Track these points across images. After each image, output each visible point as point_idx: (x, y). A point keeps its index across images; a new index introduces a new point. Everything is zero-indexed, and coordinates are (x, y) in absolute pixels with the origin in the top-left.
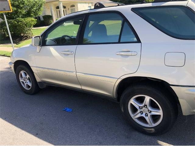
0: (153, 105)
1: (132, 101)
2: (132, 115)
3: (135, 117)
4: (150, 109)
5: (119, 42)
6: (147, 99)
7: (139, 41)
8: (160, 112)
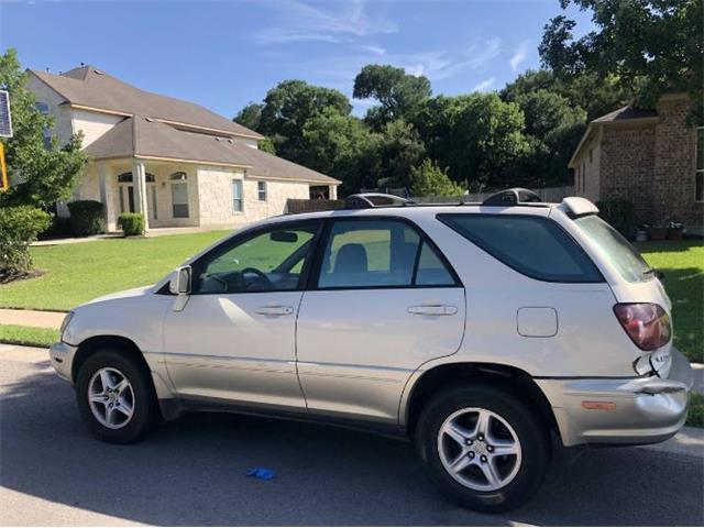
0: (498, 431)
1: (448, 427)
2: (447, 466)
3: (454, 469)
4: (491, 441)
5: (413, 285)
6: (485, 417)
7: (458, 283)
8: (515, 448)
